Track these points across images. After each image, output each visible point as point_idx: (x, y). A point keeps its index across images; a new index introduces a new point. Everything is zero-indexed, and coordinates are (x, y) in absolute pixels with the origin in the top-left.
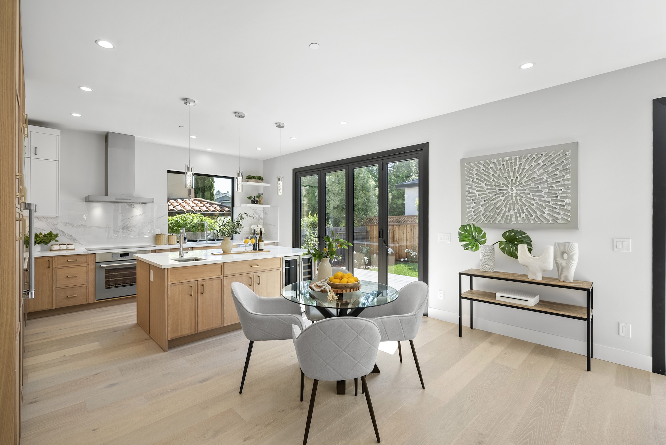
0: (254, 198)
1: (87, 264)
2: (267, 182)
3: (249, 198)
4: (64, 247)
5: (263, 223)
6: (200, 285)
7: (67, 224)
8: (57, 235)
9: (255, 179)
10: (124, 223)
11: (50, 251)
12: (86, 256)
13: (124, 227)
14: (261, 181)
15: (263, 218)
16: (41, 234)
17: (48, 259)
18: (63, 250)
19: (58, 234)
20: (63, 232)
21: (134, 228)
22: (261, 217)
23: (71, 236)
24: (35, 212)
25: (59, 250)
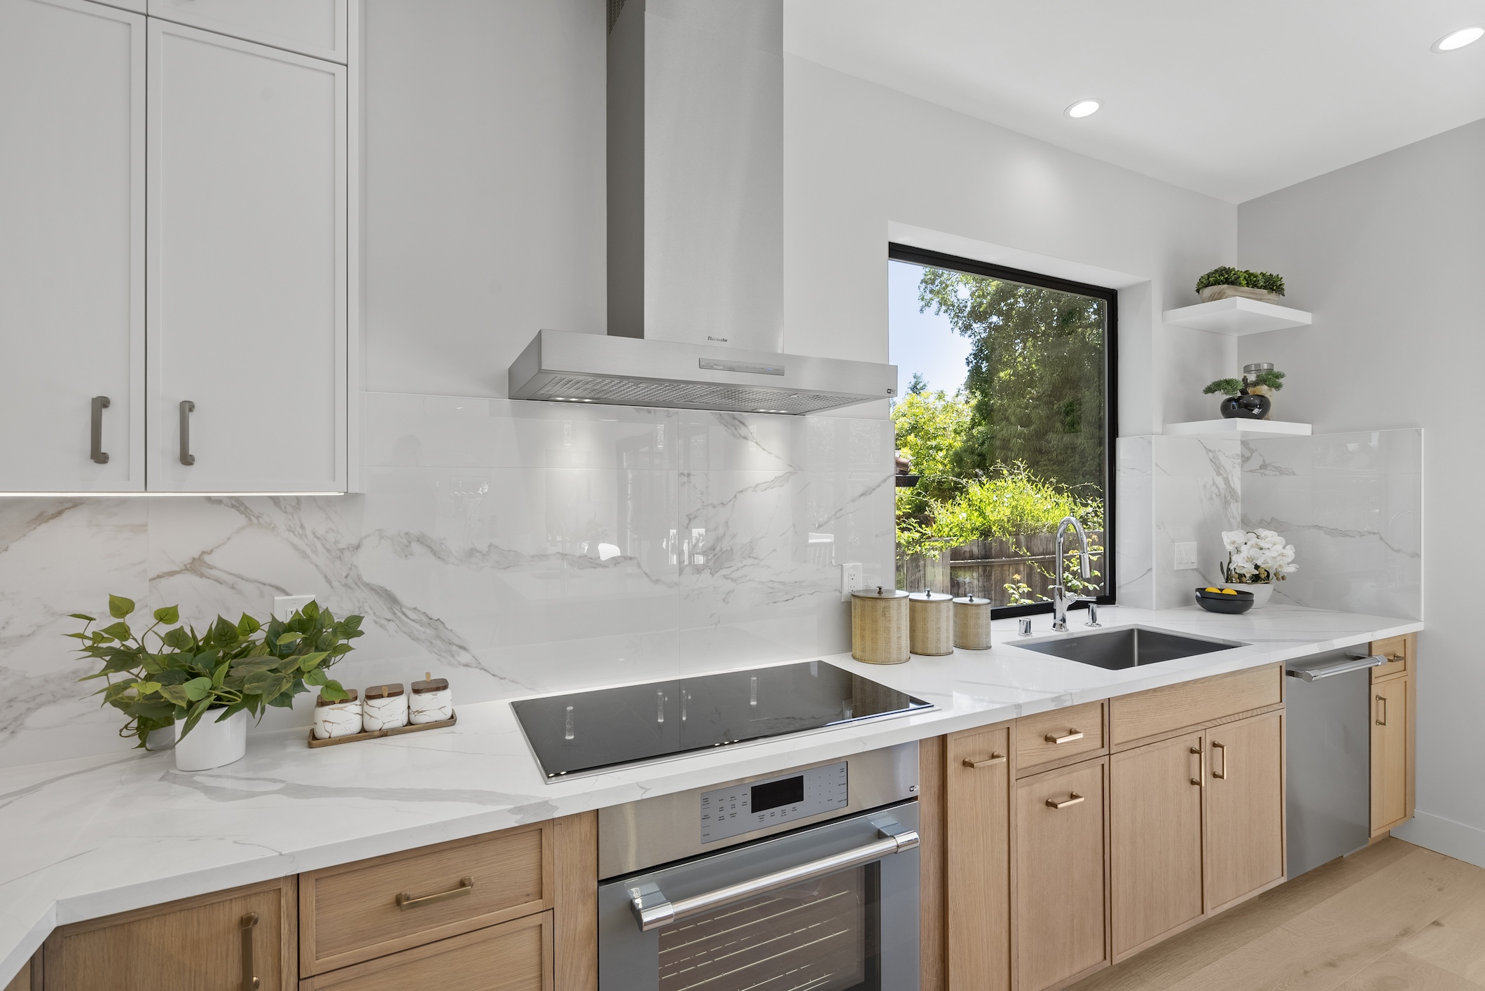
0: (1244, 390)
1: (537, 905)
3: (1219, 387)
4: (390, 712)
7: (415, 547)
8: (351, 627)
12: (531, 842)
14: (1273, 296)
15: (1239, 491)
16: (250, 625)
17: (237, 910)
18: (384, 734)
19: (357, 620)
20: (391, 599)
21: (749, 561)
22: (1232, 486)
23: (435, 623)
24: (186, 459)
25: (364, 733)
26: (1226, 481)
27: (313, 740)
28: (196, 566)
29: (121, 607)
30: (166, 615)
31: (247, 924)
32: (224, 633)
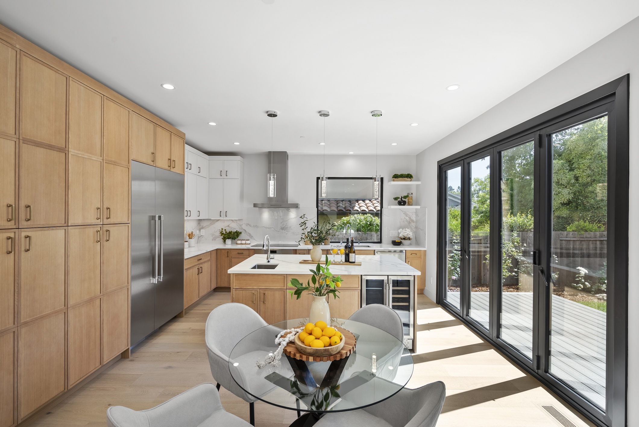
0: (401, 199)
2: (418, 180)
3: (396, 199)
4: (244, 242)
5: (415, 227)
6: (262, 294)
7: (248, 225)
9: (402, 177)
10: (283, 225)
11: (236, 245)
12: (248, 251)
13: (283, 227)
14: (409, 179)
15: (415, 220)
16: (232, 232)
17: (227, 251)
18: (243, 244)
19: (241, 232)
20: (245, 231)
21: (290, 229)
22: (412, 219)
23: (250, 234)
24: (226, 216)
25: (241, 244)
26: (410, 218)
27: (237, 244)
28: (228, 226)
29: (222, 229)
30: (225, 230)
31: (228, 252)
32: (230, 233)
